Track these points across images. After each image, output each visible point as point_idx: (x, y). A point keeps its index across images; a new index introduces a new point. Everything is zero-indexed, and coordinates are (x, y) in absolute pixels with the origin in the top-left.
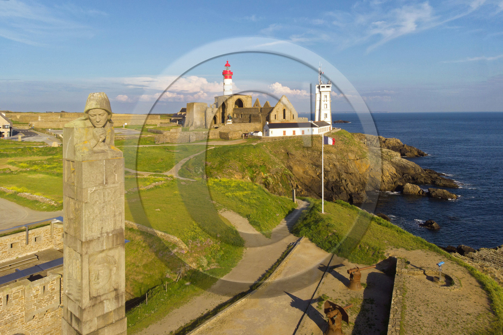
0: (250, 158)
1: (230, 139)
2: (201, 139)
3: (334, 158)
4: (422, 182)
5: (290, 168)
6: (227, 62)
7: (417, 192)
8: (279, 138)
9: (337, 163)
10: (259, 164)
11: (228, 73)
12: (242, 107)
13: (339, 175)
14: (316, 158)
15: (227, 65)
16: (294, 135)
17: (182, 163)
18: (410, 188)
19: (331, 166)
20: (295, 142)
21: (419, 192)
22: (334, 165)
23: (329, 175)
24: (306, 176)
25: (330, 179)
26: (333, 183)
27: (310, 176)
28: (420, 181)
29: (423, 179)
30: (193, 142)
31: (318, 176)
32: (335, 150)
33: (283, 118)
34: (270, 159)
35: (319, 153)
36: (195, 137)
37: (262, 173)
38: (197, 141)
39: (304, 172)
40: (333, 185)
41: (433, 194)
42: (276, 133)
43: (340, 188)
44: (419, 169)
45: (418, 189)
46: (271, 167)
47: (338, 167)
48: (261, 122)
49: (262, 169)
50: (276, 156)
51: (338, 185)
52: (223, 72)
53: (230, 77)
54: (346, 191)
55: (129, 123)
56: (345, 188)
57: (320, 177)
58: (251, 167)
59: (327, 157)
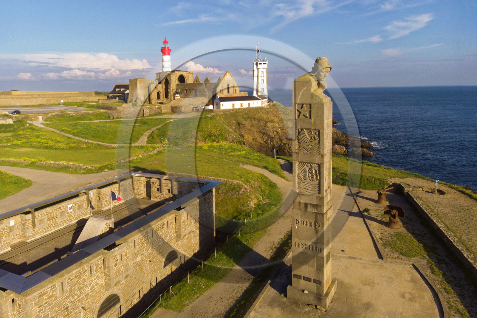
0: (209, 128)
1: (183, 112)
2: (154, 113)
3: (277, 126)
4: (343, 144)
5: (242, 136)
6: (165, 39)
7: (343, 152)
8: (230, 110)
9: (279, 131)
10: (217, 134)
11: (167, 49)
12: (185, 83)
13: (281, 140)
14: (262, 127)
15: (165, 42)
16: (241, 108)
17: (147, 135)
18: (337, 149)
19: (274, 133)
20: (244, 113)
21: (345, 152)
22: (277, 132)
23: (274, 141)
24: (255, 142)
25: (275, 144)
26: (278, 148)
27: (259, 142)
28: (342, 144)
29: (344, 141)
30: (147, 116)
31: (265, 142)
32: (277, 119)
33: (227, 92)
34: (226, 128)
35: (264, 123)
36: (148, 111)
37: (221, 141)
38: (150, 115)
39: (253, 139)
40: (278, 149)
41: (356, 153)
42: (226, 106)
43: (284, 151)
44: (340, 134)
45: (344, 149)
46: (227, 136)
47: (280, 133)
48: (207, 97)
49: (220, 138)
50: (228, 126)
51: (282, 148)
52: (161, 49)
53: (169, 54)
54: (289, 153)
55: (66, 101)
56: (288, 151)
57: (267, 143)
58: (210, 137)
59: (271, 126)
